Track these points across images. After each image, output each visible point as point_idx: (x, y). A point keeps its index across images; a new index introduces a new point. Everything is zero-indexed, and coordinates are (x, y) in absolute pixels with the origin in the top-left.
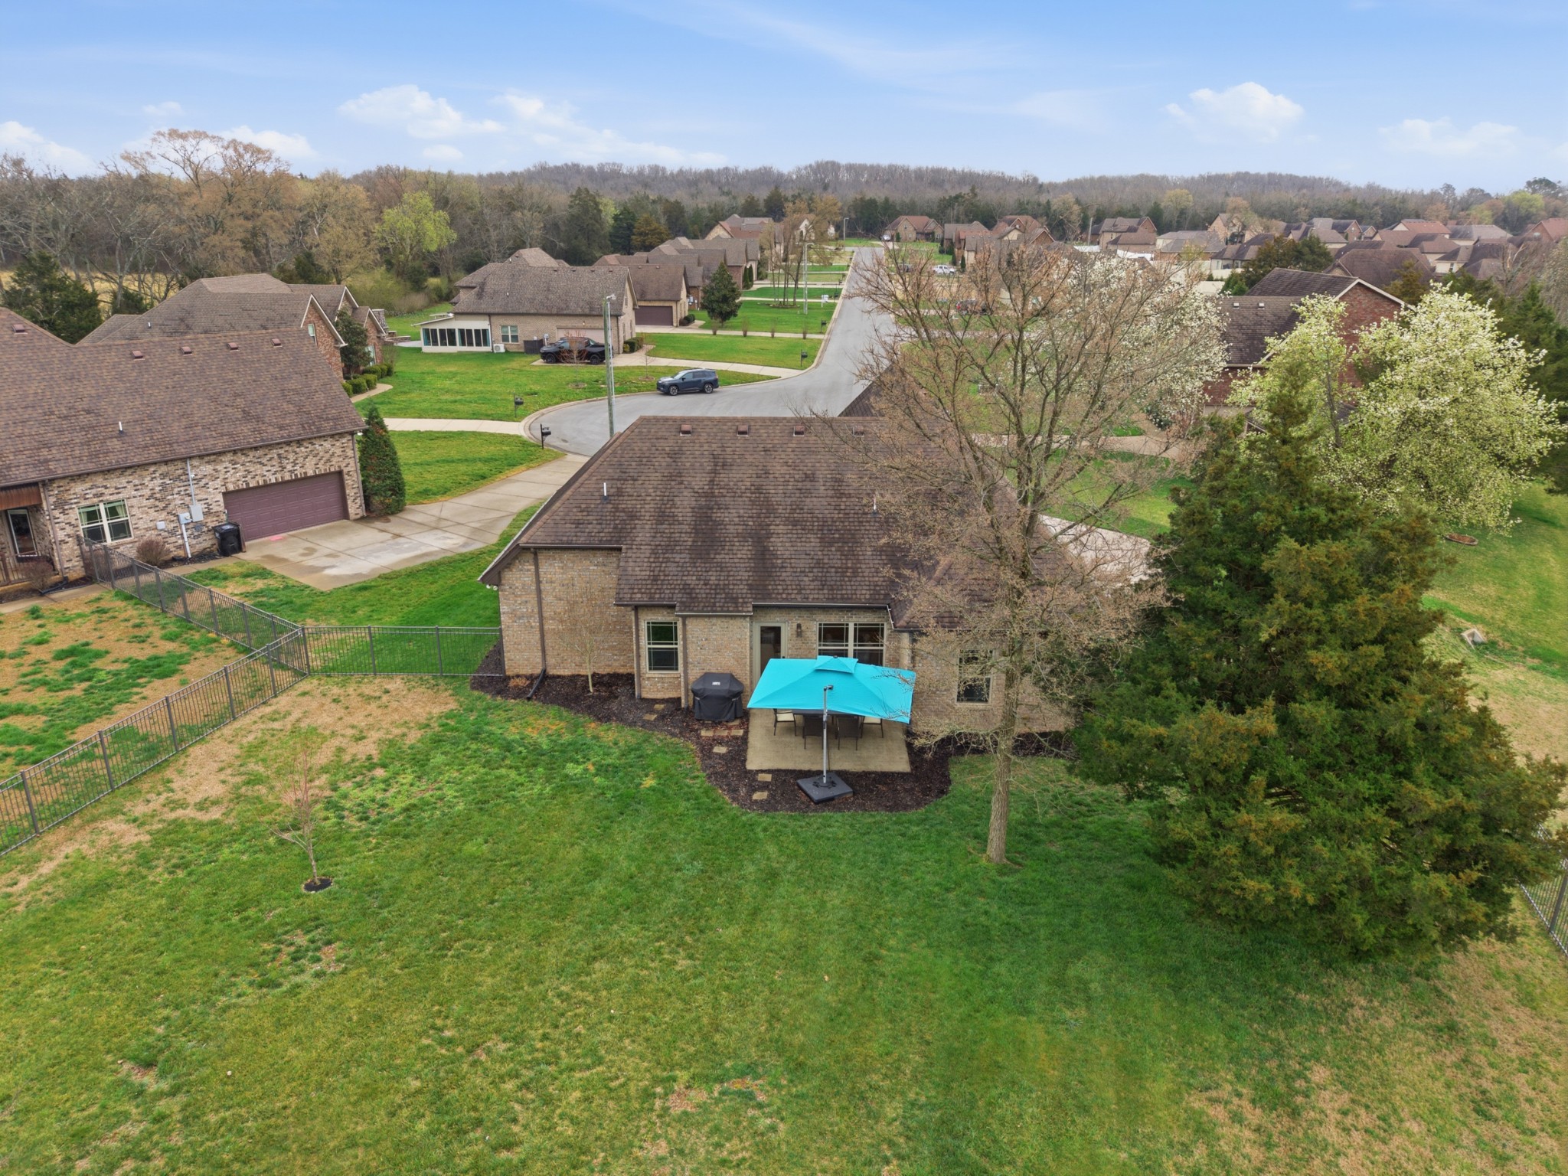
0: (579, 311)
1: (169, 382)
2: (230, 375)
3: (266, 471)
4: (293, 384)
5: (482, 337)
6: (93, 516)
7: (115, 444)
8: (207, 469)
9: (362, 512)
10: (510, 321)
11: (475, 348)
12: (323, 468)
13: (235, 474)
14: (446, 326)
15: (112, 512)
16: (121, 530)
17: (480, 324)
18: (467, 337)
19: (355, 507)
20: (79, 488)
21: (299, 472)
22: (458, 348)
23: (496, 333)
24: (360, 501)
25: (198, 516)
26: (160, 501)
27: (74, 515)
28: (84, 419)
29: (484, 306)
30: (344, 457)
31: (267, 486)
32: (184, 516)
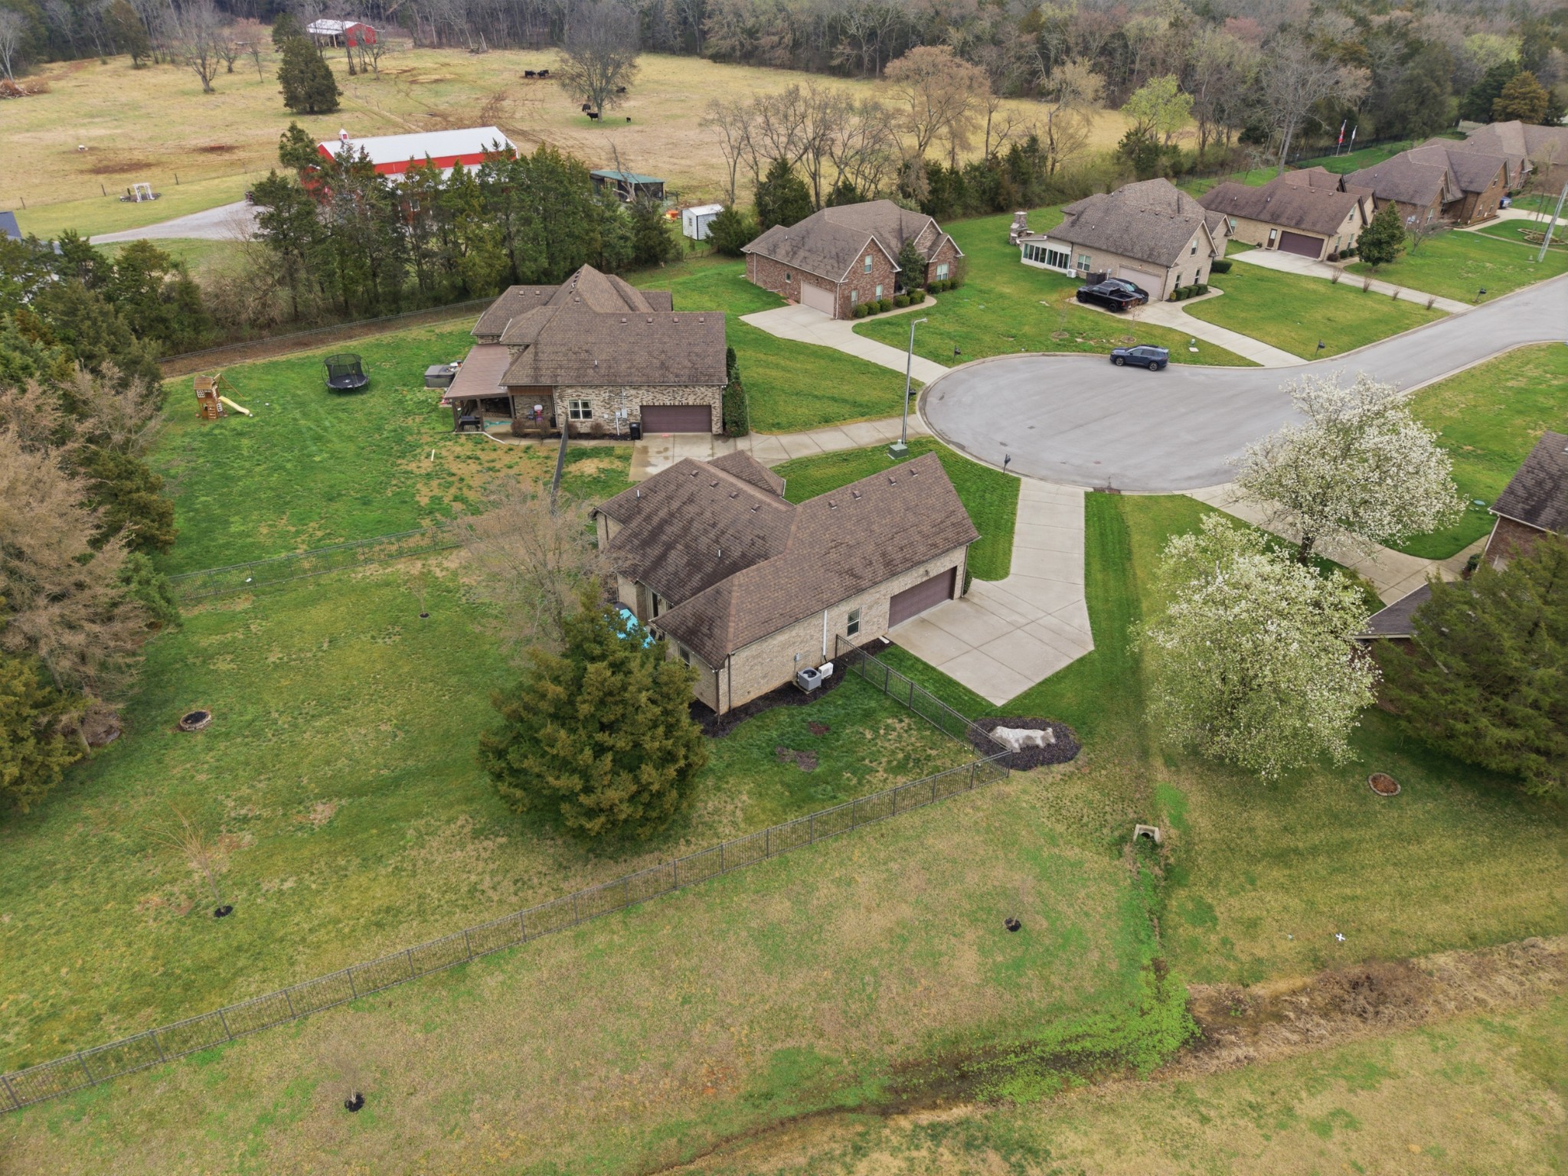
0: (1139, 255)
1: (632, 340)
2: (666, 339)
3: (666, 400)
4: (697, 350)
5: (1063, 261)
6: (576, 405)
7: (591, 372)
8: (633, 392)
9: (720, 431)
10: (1087, 252)
11: (1056, 269)
12: (698, 402)
13: (648, 397)
14: (1041, 245)
15: (585, 405)
16: (587, 414)
17: (1063, 249)
18: (1054, 255)
19: (716, 428)
20: (569, 391)
21: (684, 402)
22: (1045, 266)
23: (1074, 260)
24: (720, 424)
25: (625, 416)
26: (607, 404)
27: (567, 403)
28: (583, 355)
29: (1072, 237)
30: (713, 398)
31: (664, 406)
32: (618, 414)
